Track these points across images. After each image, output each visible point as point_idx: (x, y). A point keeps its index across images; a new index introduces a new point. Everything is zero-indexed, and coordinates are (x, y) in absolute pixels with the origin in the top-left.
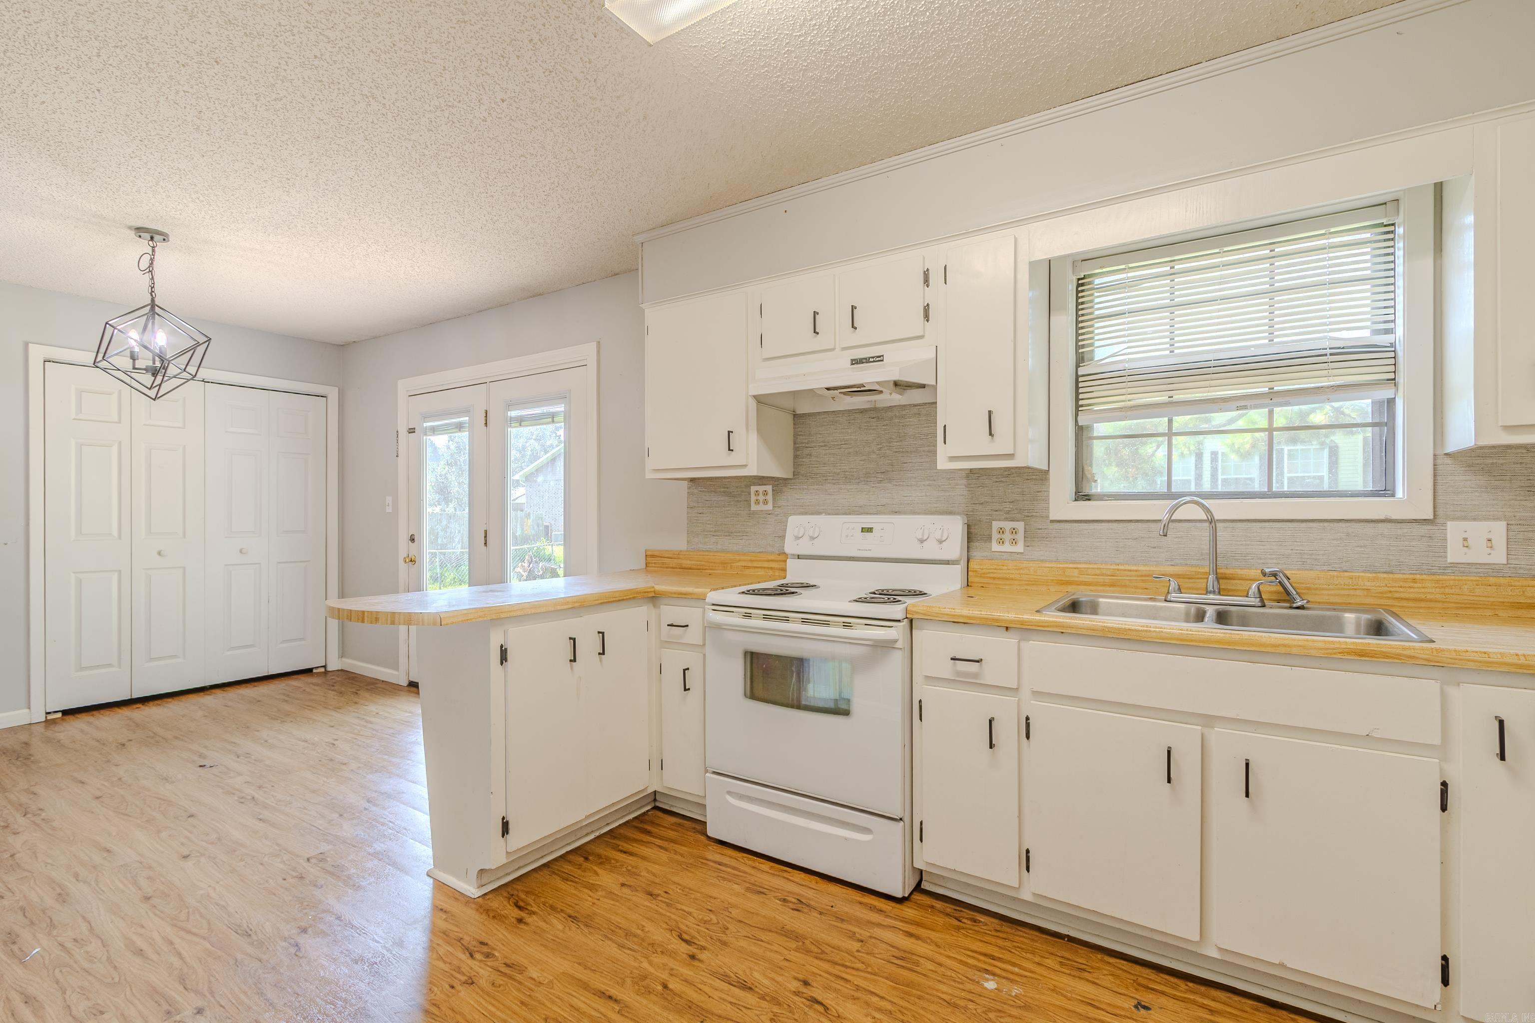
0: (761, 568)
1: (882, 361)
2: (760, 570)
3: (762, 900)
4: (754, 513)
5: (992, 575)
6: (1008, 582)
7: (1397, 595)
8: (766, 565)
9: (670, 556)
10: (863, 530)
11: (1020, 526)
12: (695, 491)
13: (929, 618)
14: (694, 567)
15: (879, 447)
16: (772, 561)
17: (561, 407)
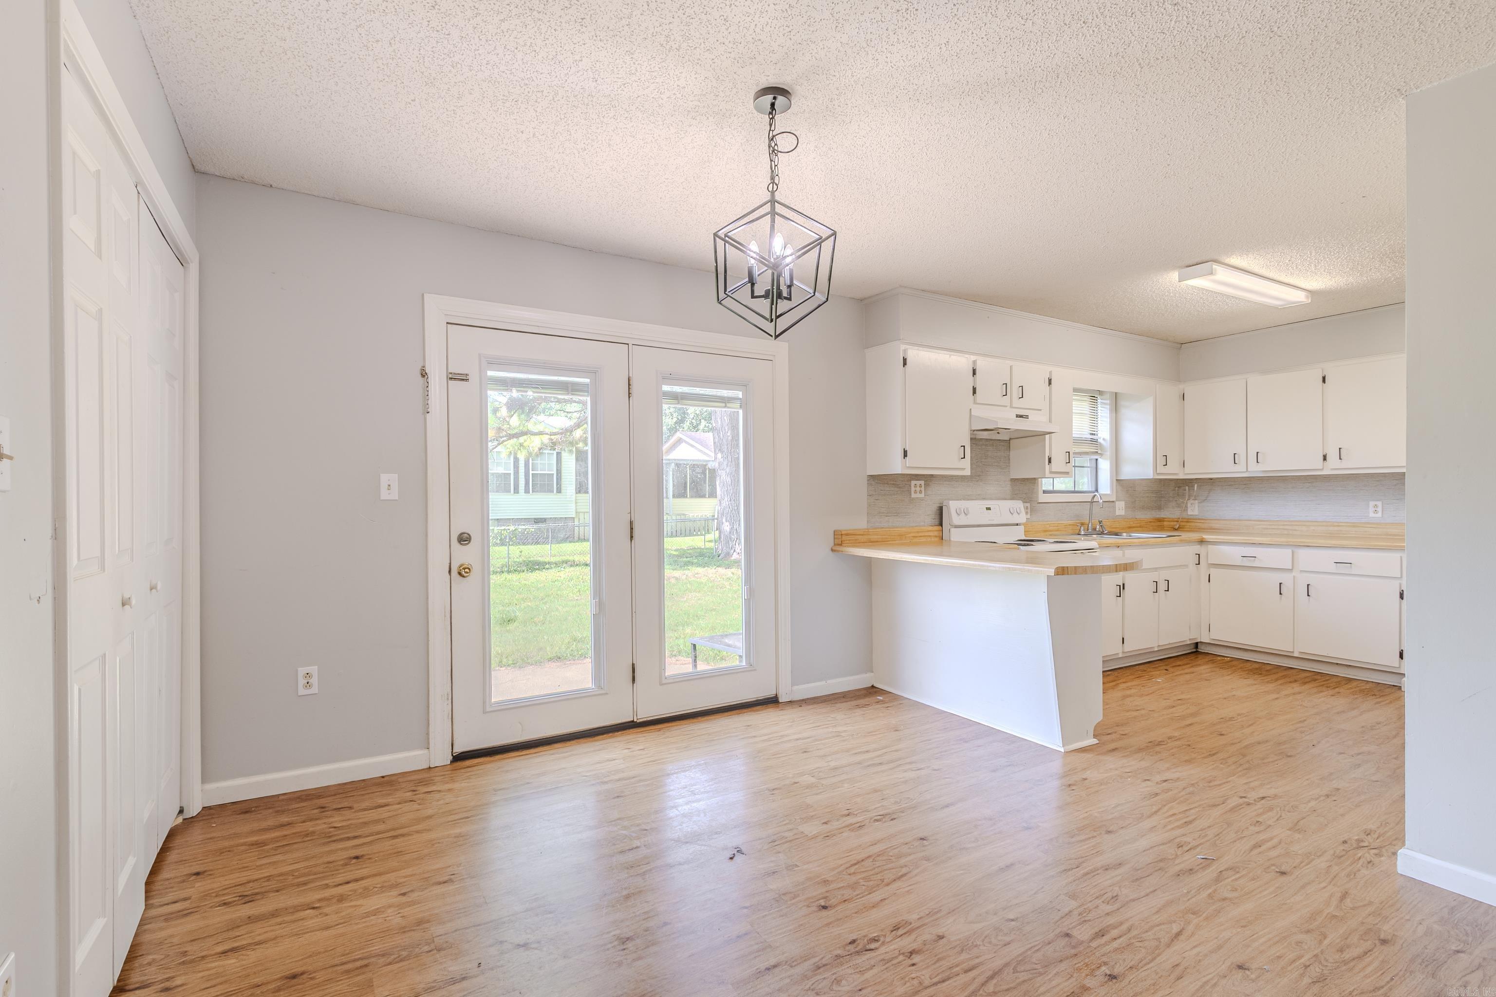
1: (1028, 419)
2: (923, 538)
4: (913, 498)
10: (986, 508)
11: (1029, 505)
12: (873, 484)
17: (740, 394)
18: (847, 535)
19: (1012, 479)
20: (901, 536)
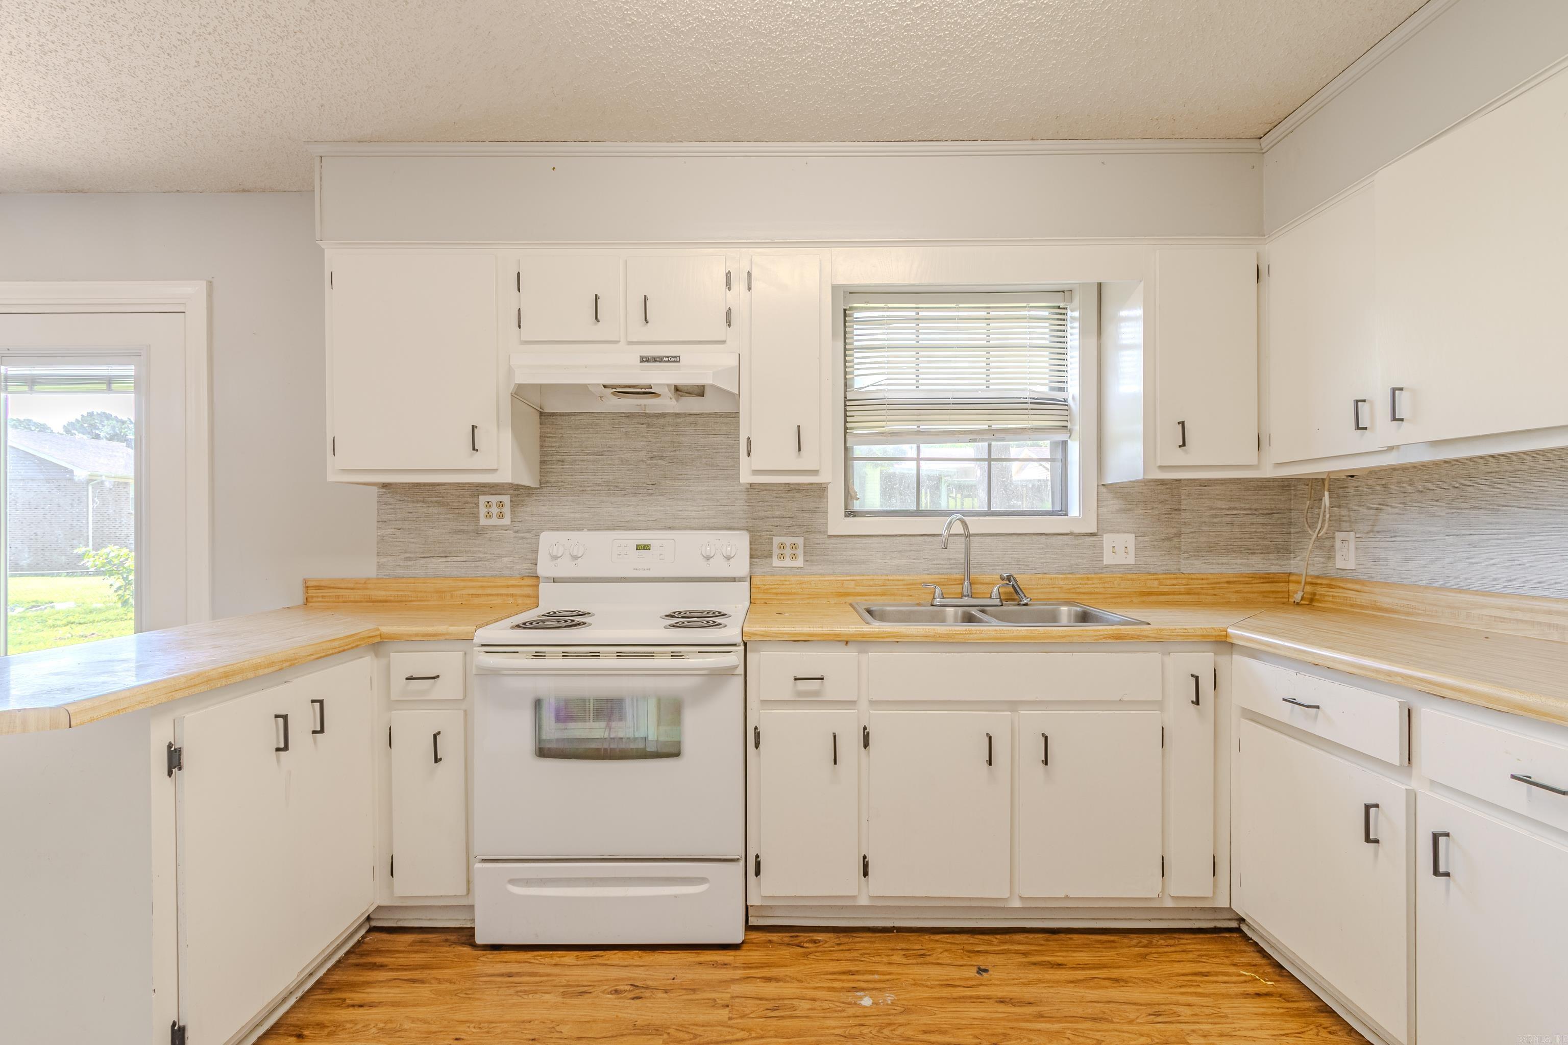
0: (498, 595)
1: (679, 362)
2: (494, 598)
3: (589, 1001)
4: (484, 528)
5: (774, 591)
6: (790, 597)
7: (1078, 591)
8: (503, 591)
9: (351, 586)
10: (638, 548)
11: (800, 541)
12: (391, 500)
13: (768, 639)
14: (392, 598)
15: (649, 456)
16: (513, 586)
17: (130, 371)
18: (318, 587)
20: (441, 593)
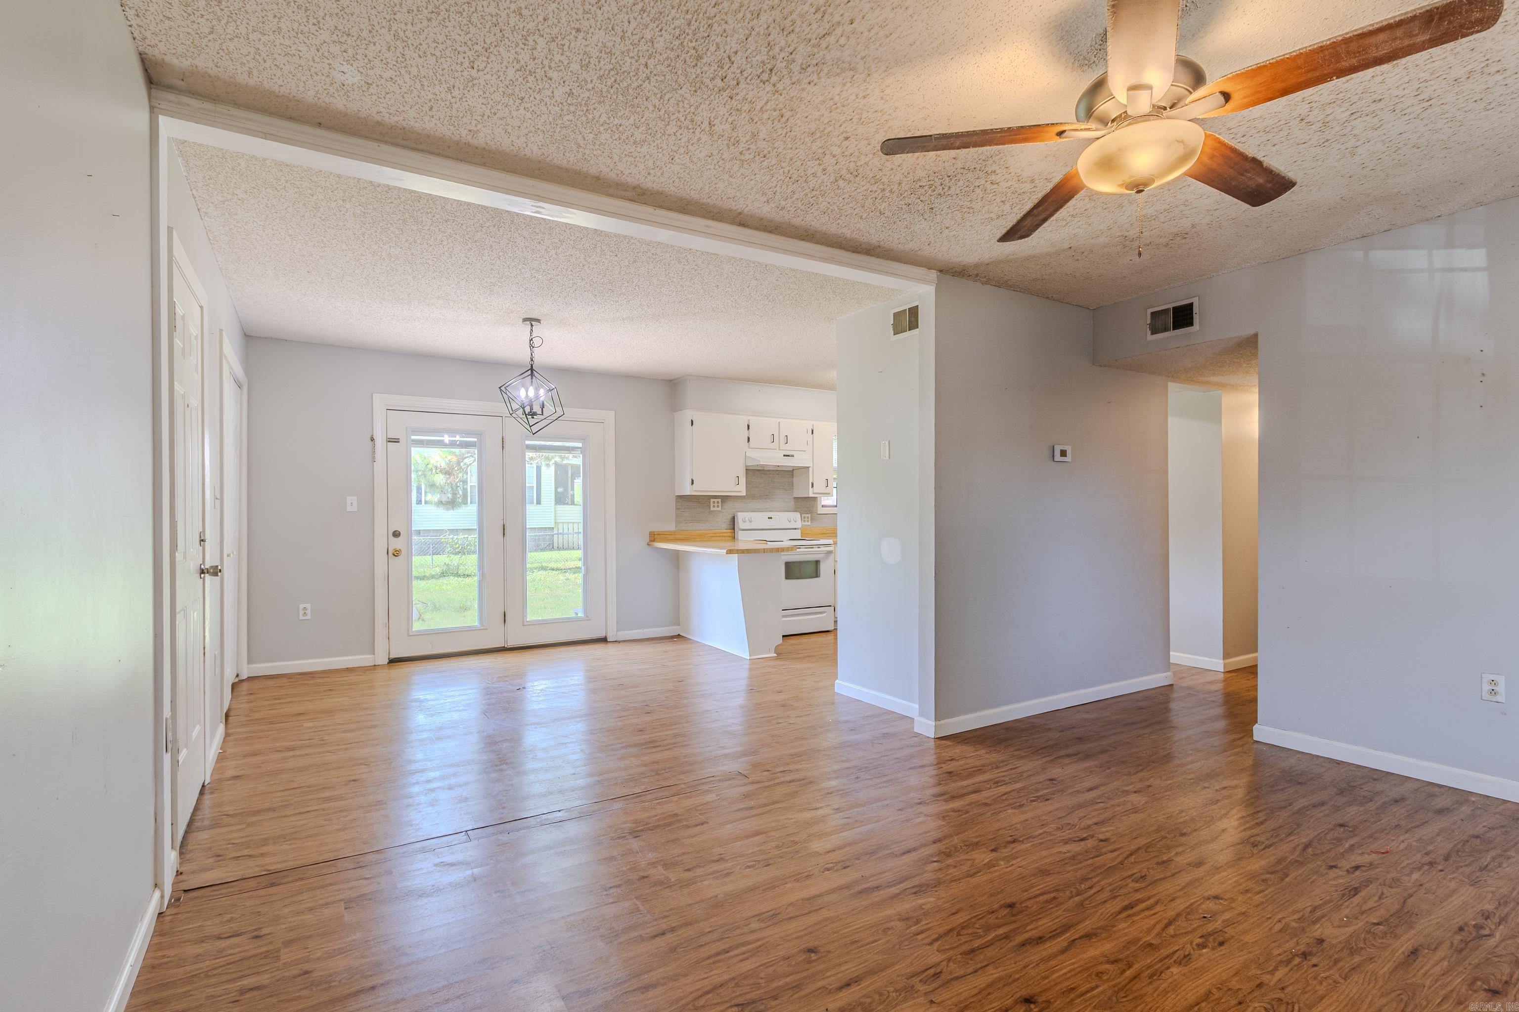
1: (794, 458)
2: (718, 537)
4: (712, 512)
5: (805, 533)
9: (669, 534)
10: (768, 518)
12: (681, 502)
17: (580, 445)
18: (658, 534)
19: (795, 498)
20: (701, 536)
